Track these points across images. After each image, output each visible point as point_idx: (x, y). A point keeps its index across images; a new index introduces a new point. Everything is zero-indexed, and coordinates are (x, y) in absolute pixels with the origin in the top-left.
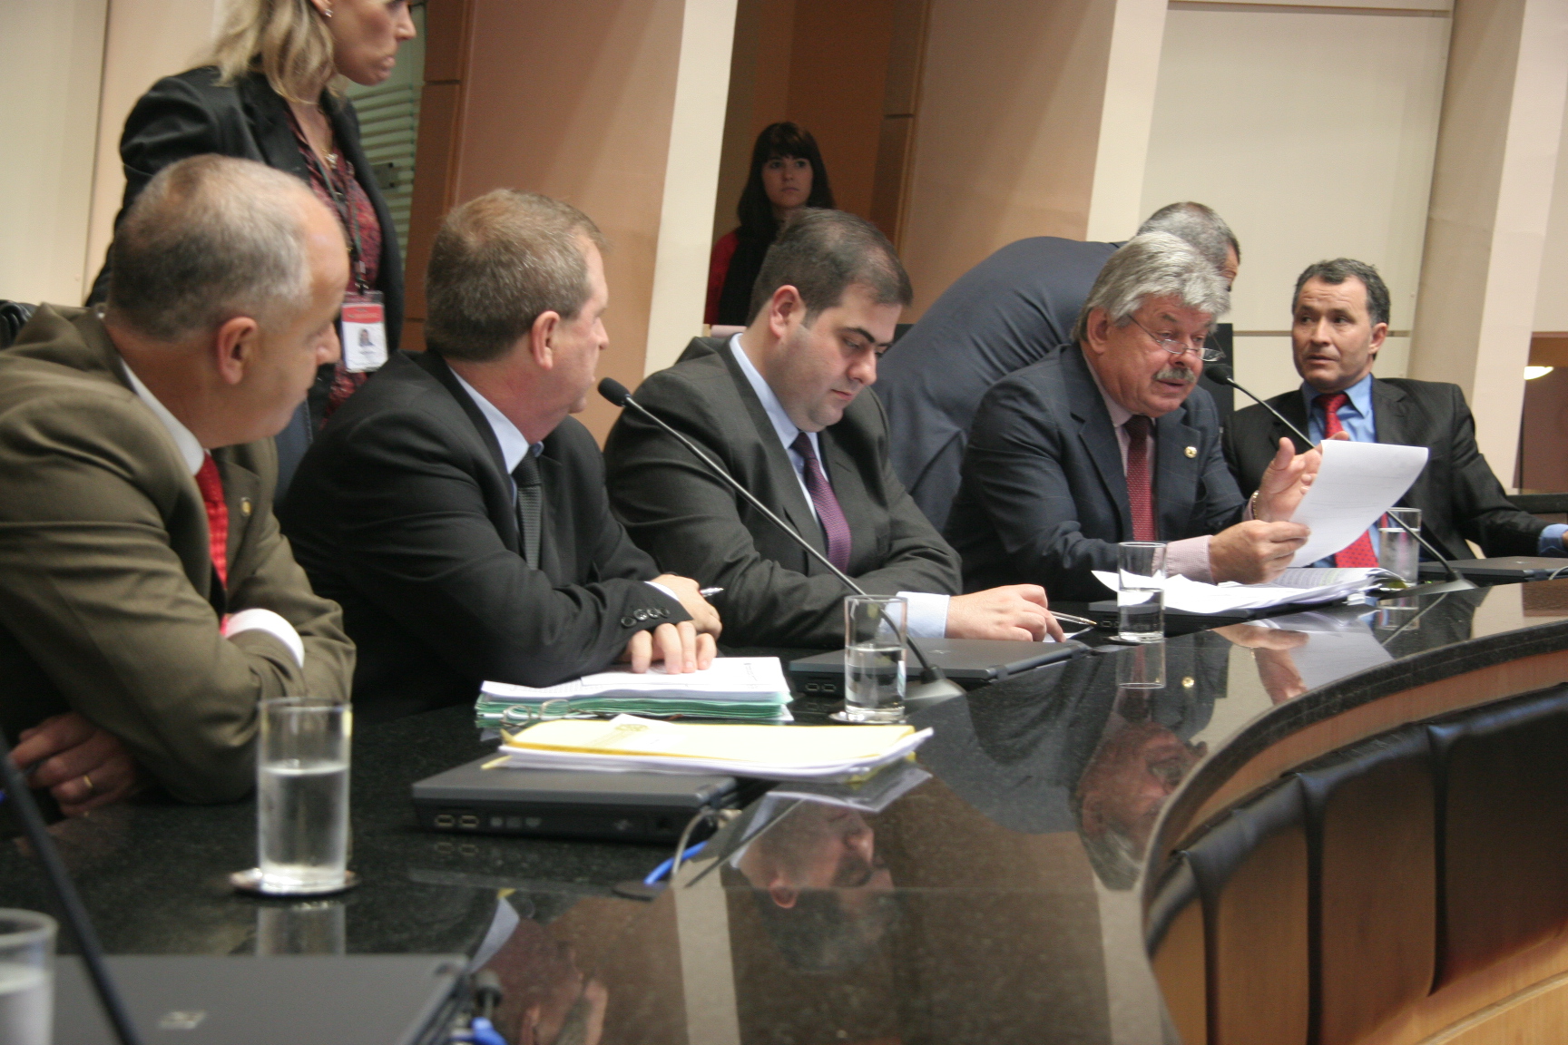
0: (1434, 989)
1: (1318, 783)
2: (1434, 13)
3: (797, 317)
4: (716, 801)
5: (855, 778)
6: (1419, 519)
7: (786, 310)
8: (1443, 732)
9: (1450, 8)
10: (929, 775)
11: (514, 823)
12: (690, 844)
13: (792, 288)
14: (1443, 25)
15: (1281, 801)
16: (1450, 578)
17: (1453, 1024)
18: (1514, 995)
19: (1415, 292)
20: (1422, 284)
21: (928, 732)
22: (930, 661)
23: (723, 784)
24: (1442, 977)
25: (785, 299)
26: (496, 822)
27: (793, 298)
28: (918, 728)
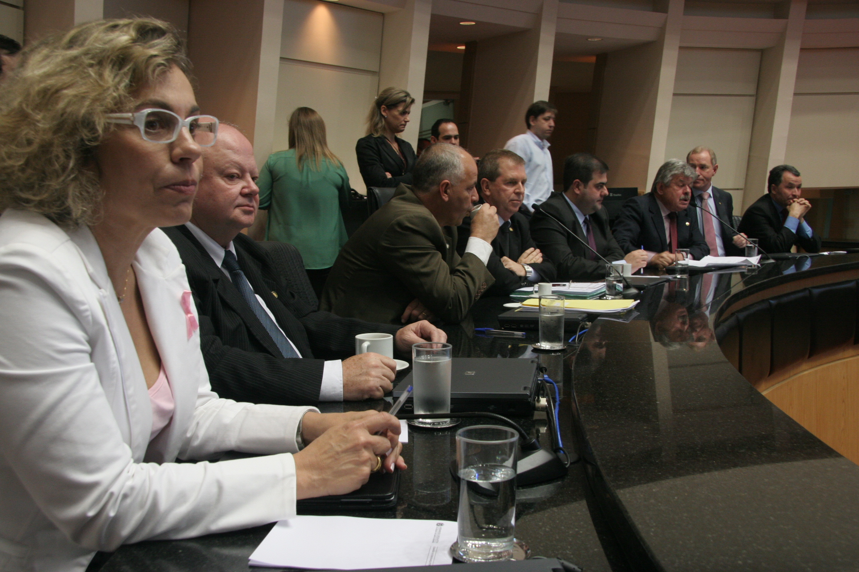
0: (770, 374)
1: (741, 316)
2: (750, 96)
3: (581, 187)
4: (583, 320)
5: (622, 314)
6: (757, 242)
7: (578, 187)
8: (772, 302)
9: (755, 94)
10: (639, 313)
11: (526, 326)
12: (580, 332)
13: (578, 180)
14: (753, 99)
15: (732, 321)
16: (768, 259)
17: (773, 385)
18: (790, 377)
19: (745, 177)
20: (747, 175)
21: (639, 301)
22: (629, 283)
23: (584, 315)
24: (772, 371)
25: (577, 183)
26: (522, 326)
27: (578, 182)
28: (635, 300)
